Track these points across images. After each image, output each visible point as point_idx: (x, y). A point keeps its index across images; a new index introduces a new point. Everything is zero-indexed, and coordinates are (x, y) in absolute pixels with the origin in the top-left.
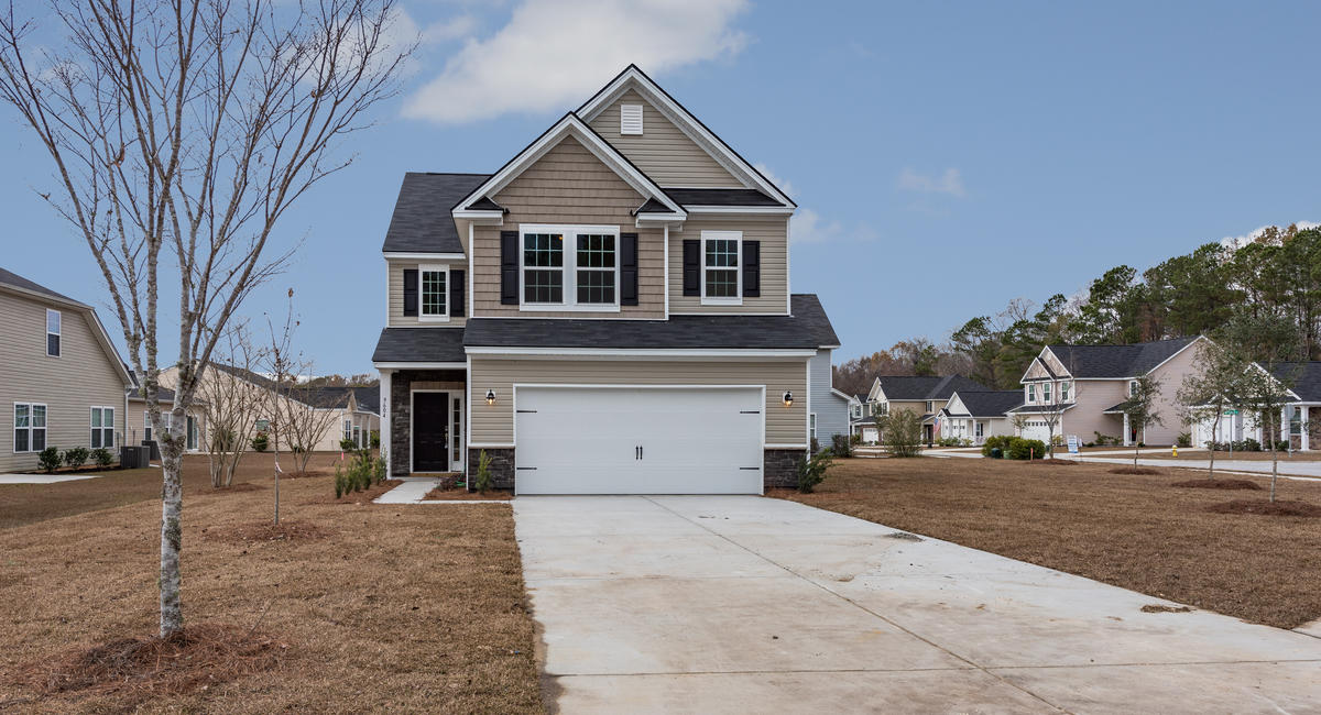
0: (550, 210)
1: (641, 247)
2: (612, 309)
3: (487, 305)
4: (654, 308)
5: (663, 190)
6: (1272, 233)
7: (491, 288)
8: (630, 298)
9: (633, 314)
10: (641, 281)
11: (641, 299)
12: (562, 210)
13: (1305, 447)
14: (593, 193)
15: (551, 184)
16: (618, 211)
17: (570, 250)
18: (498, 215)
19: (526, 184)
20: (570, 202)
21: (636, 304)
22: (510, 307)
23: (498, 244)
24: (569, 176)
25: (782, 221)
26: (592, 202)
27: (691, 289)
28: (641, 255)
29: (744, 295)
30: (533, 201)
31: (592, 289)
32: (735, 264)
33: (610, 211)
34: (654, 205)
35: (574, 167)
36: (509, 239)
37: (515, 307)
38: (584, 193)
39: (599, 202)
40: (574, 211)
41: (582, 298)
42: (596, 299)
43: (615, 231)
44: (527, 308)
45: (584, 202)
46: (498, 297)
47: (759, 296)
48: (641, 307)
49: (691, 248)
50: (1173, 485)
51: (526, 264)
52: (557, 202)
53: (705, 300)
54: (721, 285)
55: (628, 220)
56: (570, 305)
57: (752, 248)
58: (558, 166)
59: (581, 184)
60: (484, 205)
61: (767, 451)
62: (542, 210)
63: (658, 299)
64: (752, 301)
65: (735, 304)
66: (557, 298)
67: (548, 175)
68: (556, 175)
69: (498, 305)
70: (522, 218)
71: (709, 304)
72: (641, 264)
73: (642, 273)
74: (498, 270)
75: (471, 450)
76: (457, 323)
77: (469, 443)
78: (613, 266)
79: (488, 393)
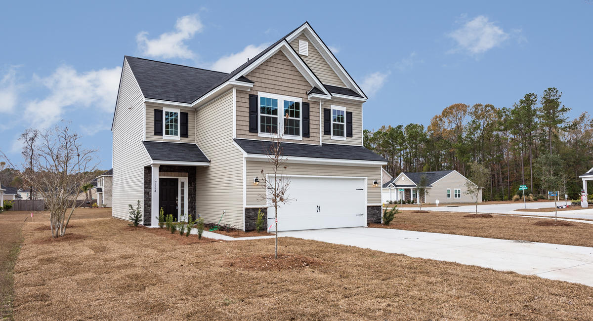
0: (272, 86)
1: (311, 109)
2: (298, 139)
3: (243, 132)
4: (316, 139)
5: (324, 85)
6: (384, 127)
7: (244, 123)
8: (306, 134)
9: (307, 142)
10: (311, 126)
11: (311, 134)
12: (277, 87)
13: (418, 203)
14: (291, 81)
15: (272, 73)
16: (301, 91)
17: (281, 108)
18: (251, 85)
19: (261, 71)
20: (280, 84)
21: (309, 137)
22: (254, 134)
23: (247, 101)
24: (280, 70)
25: (359, 104)
26: (290, 85)
27: (327, 132)
28: (311, 114)
29: (347, 136)
30: (264, 81)
31: (291, 128)
32: (342, 122)
33: (298, 91)
34: (316, 90)
35: (282, 67)
36: (253, 99)
37: (256, 134)
38: (287, 80)
39: (293, 86)
40: (283, 88)
41: (286, 133)
42: (292, 133)
43: (300, 100)
44: (262, 136)
45: (286, 85)
46: (248, 128)
47: (352, 137)
48: (311, 139)
49: (327, 112)
51: (261, 113)
52: (275, 83)
53: (333, 137)
54: (339, 132)
55: (305, 96)
56: (281, 135)
57: (349, 115)
58: (275, 65)
59: (286, 76)
60: (243, 80)
61: (368, 207)
62: (268, 86)
63: (317, 135)
64: (350, 139)
65: (343, 140)
66: (275, 131)
67: (270, 69)
68: (274, 69)
69: (248, 133)
70: (259, 89)
71: (334, 139)
72: (311, 118)
73: (311, 122)
74: (248, 114)
75: (247, 209)
76: (185, 141)
77: (245, 206)
78: (299, 117)
79: (255, 179)
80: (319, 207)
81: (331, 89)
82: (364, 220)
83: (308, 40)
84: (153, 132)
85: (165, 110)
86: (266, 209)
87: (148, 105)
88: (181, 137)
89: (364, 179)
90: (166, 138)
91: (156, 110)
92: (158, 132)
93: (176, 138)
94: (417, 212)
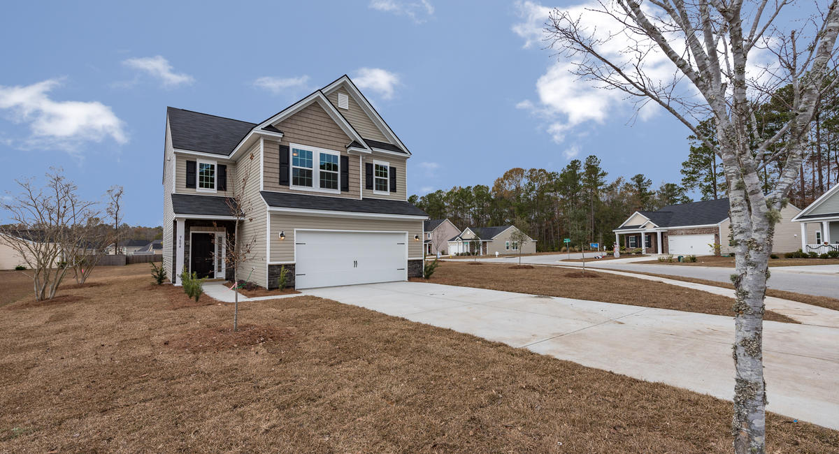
0: (306, 138)
1: (350, 163)
2: (337, 192)
3: (271, 185)
4: (356, 193)
5: (363, 139)
6: (455, 188)
7: (273, 175)
8: (345, 188)
9: (346, 196)
10: (350, 180)
11: (350, 188)
12: (312, 139)
13: (481, 254)
14: (328, 133)
15: (306, 125)
16: (339, 144)
17: (316, 162)
18: (280, 135)
19: (293, 122)
20: (316, 136)
21: (348, 191)
22: (284, 187)
23: (278, 152)
24: (316, 122)
25: (403, 160)
26: (326, 138)
27: (369, 186)
28: (350, 167)
29: (390, 191)
30: (296, 132)
31: (327, 181)
32: (386, 177)
33: (336, 144)
34: (356, 144)
35: (318, 118)
36: (284, 151)
37: (287, 187)
38: (323, 133)
39: (330, 139)
40: (319, 140)
41: (322, 186)
42: (329, 187)
43: (338, 154)
44: (294, 188)
45: (323, 137)
46: (278, 180)
47: (396, 192)
48: (350, 193)
49: (369, 167)
50: (511, 268)
51: (293, 165)
52: (310, 134)
53: (375, 192)
54: (382, 187)
55: (344, 149)
56: (316, 188)
57: (393, 170)
58: (310, 116)
59: (322, 128)
60: (271, 129)
61: (409, 261)
62: (302, 137)
63: (357, 189)
64: (394, 194)
65: (386, 195)
66: (310, 184)
67: (305, 120)
68: (309, 121)
69: (277, 185)
70: (292, 140)
71: (377, 194)
72: (350, 172)
73: (350, 176)
74: (278, 166)
75: (270, 266)
76: (222, 194)
77: (269, 262)
78: (337, 171)
79: (280, 233)
80: (356, 263)
81: (371, 144)
82: (405, 274)
83: (348, 94)
84: (185, 184)
85: (199, 162)
86: (294, 265)
87: (178, 156)
88: (218, 190)
89: (405, 233)
90: (199, 191)
91: (188, 162)
92: (191, 184)
93: (214, 192)
94: (472, 263)
